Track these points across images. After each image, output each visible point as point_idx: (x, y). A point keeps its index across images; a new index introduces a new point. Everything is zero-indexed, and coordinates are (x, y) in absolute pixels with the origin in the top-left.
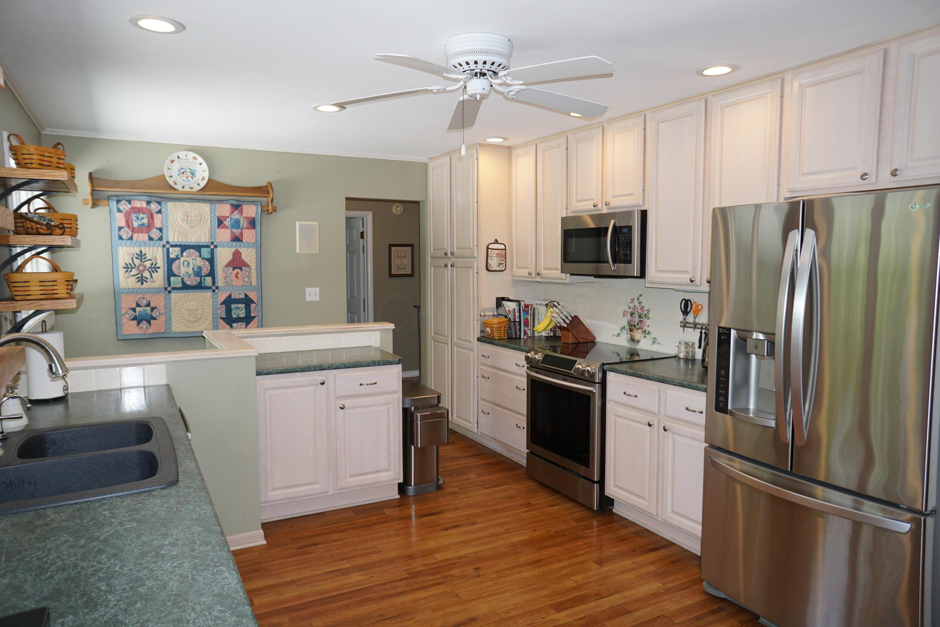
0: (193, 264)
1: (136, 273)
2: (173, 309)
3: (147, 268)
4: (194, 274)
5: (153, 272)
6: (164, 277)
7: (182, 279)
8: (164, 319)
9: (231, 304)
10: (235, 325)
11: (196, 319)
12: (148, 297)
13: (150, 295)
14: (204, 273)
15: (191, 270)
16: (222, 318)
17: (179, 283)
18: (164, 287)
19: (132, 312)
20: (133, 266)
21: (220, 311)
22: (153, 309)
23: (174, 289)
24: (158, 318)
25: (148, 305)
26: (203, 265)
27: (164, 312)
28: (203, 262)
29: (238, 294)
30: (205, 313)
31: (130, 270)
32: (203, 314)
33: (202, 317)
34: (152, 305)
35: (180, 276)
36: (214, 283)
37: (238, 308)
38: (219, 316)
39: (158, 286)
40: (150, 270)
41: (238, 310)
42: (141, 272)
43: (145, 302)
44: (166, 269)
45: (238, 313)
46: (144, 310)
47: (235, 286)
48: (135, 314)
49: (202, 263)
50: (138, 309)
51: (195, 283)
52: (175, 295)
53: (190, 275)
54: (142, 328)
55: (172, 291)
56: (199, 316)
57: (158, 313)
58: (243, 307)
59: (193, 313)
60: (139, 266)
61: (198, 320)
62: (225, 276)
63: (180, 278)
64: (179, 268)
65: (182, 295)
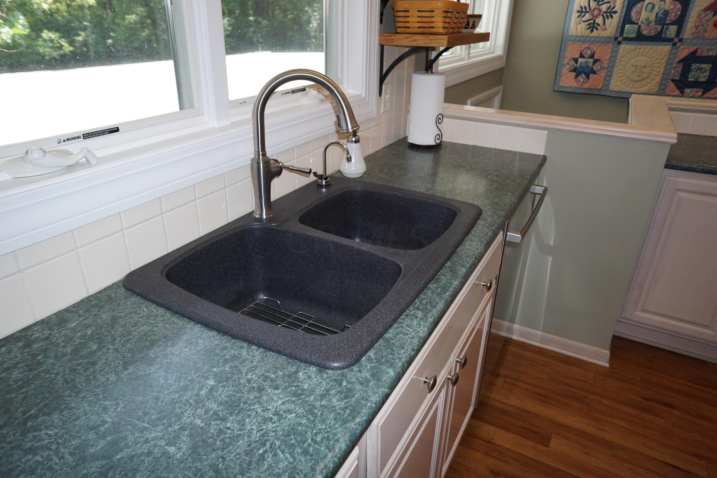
0: (659, 8)
1: (588, 19)
2: (616, 65)
3: (602, 13)
4: (655, 22)
5: (608, 18)
6: (619, 24)
7: (639, 26)
8: (604, 74)
9: (693, 63)
10: (688, 91)
11: (641, 78)
12: (594, 47)
13: (598, 44)
14: (670, 20)
15: (654, 14)
16: (673, 80)
17: (633, 32)
18: (614, 36)
19: (573, 63)
20: (588, 10)
21: (673, 72)
22: (596, 61)
23: (625, 39)
24: (598, 73)
25: (592, 56)
26: (672, 9)
27: (606, 66)
28: (674, 5)
29: (708, 50)
30: (653, 72)
31: (583, 14)
32: (651, 73)
33: (649, 76)
34: (596, 57)
35: (637, 24)
36: (679, 32)
37: (700, 69)
38: (671, 78)
39: (608, 36)
40: (605, 15)
41: (699, 71)
42: (594, 17)
43: (589, 52)
44: (623, 14)
45: (698, 76)
46: (586, 62)
47: (707, 39)
48: (576, 65)
49: (672, 7)
50: (581, 60)
51: (653, 33)
52: (624, 47)
53: (650, 22)
54: (579, 81)
55: (623, 42)
56: (645, 76)
57: (599, 67)
58: (708, 68)
59: (639, 71)
60: (594, 10)
61: (643, 80)
62: (697, 24)
63: (636, 26)
64: (640, 13)
65: (634, 47)
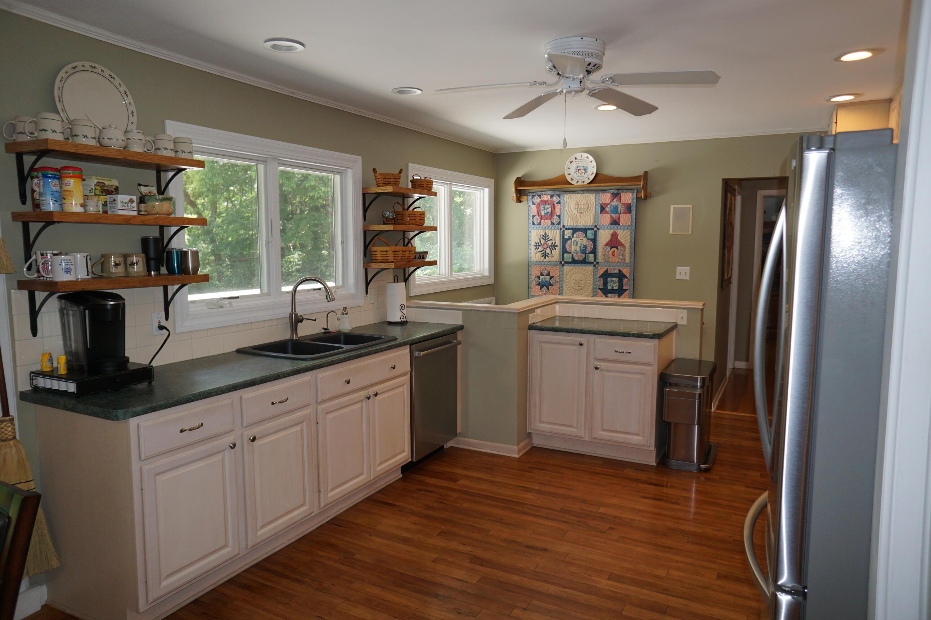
0: (580, 243)
1: (541, 250)
2: (564, 279)
3: (549, 246)
4: (580, 252)
5: (553, 250)
6: (560, 253)
7: (572, 255)
8: (558, 286)
9: (607, 277)
10: (609, 295)
11: (580, 288)
12: (549, 268)
13: (550, 266)
14: (588, 251)
15: (579, 248)
16: (600, 289)
17: (570, 259)
18: (559, 261)
19: (537, 279)
20: (540, 244)
21: (598, 283)
22: (551, 278)
23: (566, 263)
24: (554, 285)
25: (548, 274)
26: (588, 244)
27: (558, 280)
28: (588, 242)
29: (614, 269)
30: (587, 284)
31: (538, 247)
32: (586, 284)
33: (585, 286)
34: (551, 274)
35: (571, 253)
36: (595, 259)
37: (613, 281)
38: (598, 287)
39: (556, 261)
40: (551, 247)
41: (612, 283)
42: (545, 249)
43: (546, 272)
44: (561, 247)
45: (613, 286)
46: (545, 278)
47: (611, 263)
48: (539, 281)
49: (587, 243)
50: (541, 277)
51: (581, 259)
52: (567, 268)
53: (578, 252)
54: (543, 291)
55: (565, 264)
56: (582, 286)
57: (554, 281)
58: (616, 281)
59: (578, 283)
60: (544, 244)
61: (582, 289)
62: (604, 254)
63: (571, 254)
64: (570, 246)
65: (572, 267)
